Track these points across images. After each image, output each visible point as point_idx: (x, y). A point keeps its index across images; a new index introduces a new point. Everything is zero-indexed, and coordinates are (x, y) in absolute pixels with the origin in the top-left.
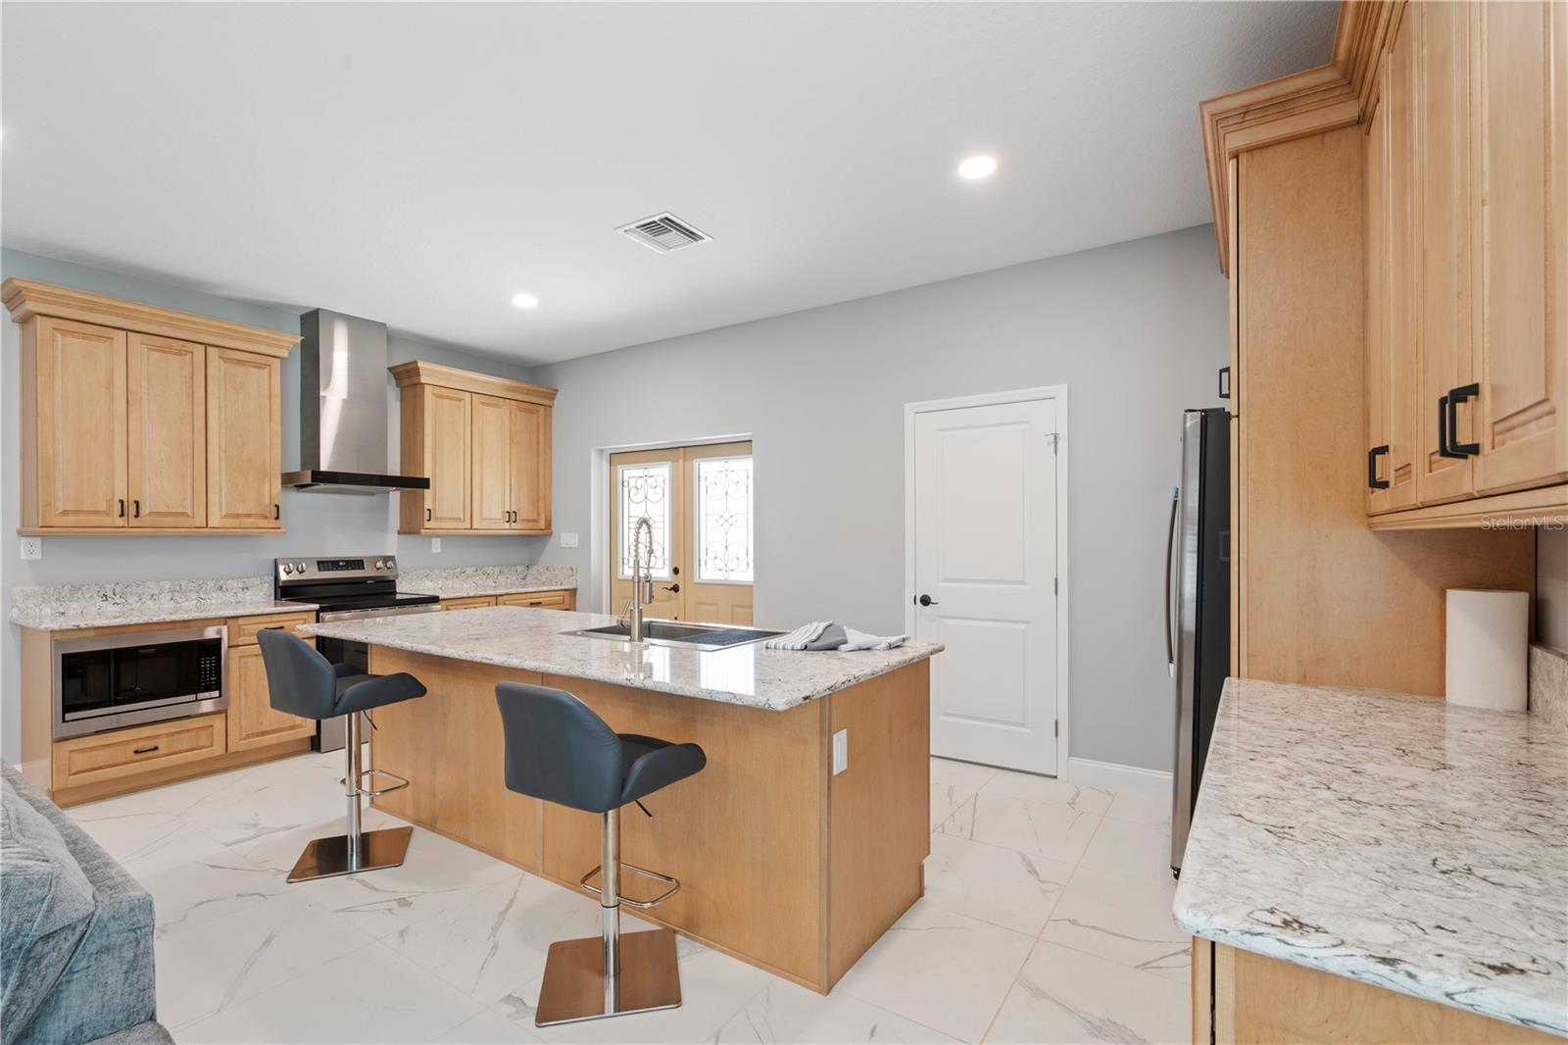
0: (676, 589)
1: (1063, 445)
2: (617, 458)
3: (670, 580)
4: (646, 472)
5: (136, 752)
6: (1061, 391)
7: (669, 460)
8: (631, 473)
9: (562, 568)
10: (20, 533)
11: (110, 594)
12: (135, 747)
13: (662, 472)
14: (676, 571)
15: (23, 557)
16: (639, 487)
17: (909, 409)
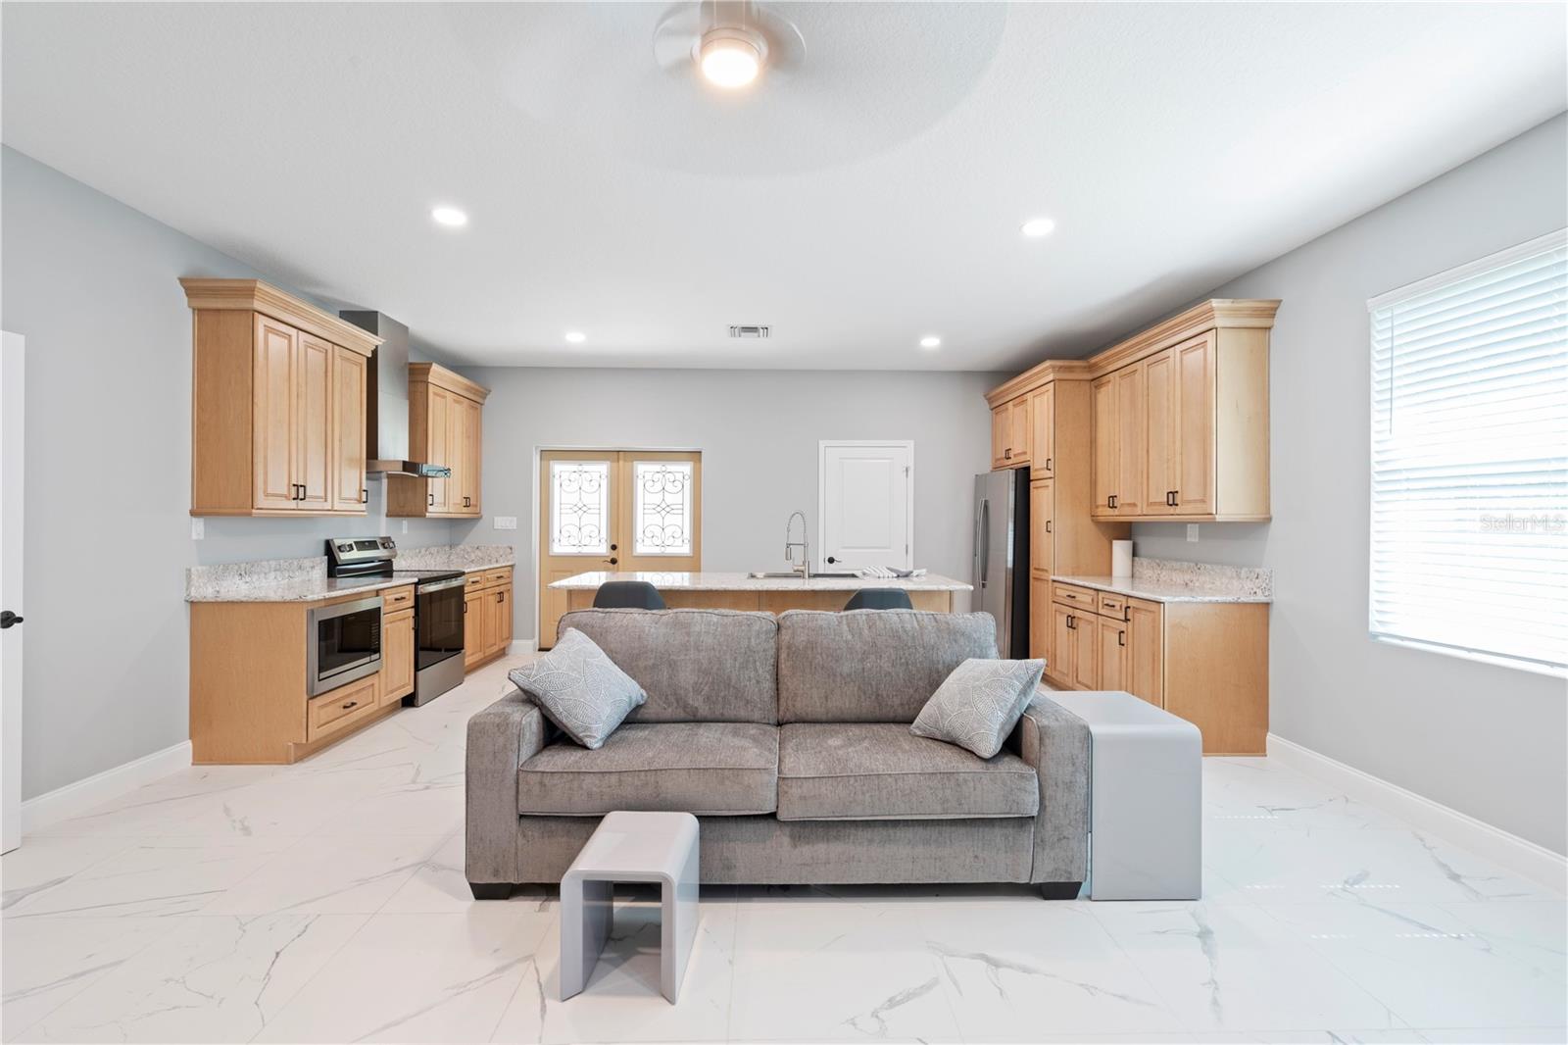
0: (614, 561)
1: (911, 473)
2: (549, 455)
3: (608, 554)
4: (580, 468)
5: (345, 707)
6: (911, 444)
7: (608, 460)
8: (560, 469)
9: (498, 547)
10: (193, 513)
11: (243, 573)
12: (343, 703)
13: (600, 470)
14: (614, 547)
15: (194, 537)
16: (572, 479)
17: (822, 444)
